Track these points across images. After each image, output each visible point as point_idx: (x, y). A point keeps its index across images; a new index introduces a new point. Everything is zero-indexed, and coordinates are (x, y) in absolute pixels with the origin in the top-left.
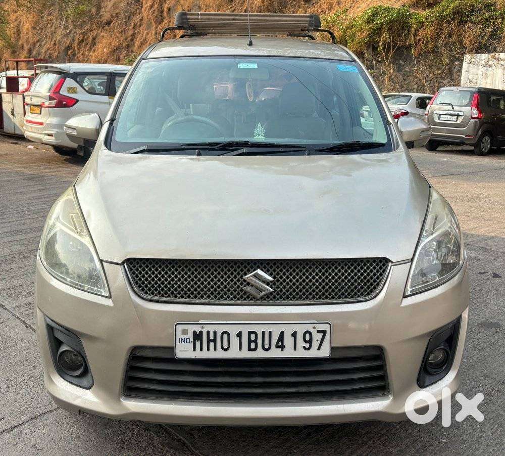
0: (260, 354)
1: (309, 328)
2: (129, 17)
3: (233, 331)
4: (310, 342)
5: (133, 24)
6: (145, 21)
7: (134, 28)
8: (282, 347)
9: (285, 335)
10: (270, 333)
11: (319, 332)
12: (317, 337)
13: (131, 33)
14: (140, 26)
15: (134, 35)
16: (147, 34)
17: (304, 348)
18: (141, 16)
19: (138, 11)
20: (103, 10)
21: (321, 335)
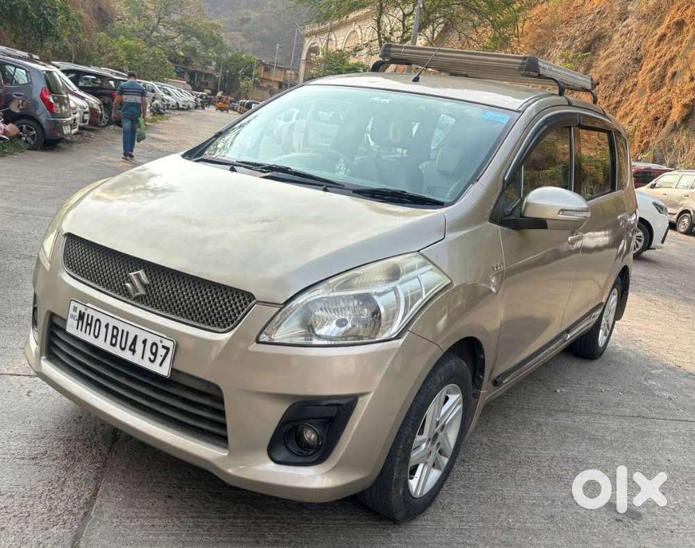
0: (116, 351)
1: (157, 340)
2: (621, 81)
3: (104, 320)
4: (155, 354)
5: (622, 89)
6: (640, 86)
7: (622, 93)
8: (134, 351)
9: (138, 339)
10: (128, 333)
11: (164, 347)
12: (162, 352)
13: (617, 99)
14: (631, 92)
15: (619, 102)
16: (637, 102)
17: (150, 359)
18: (635, 80)
19: (634, 74)
20: (593, 70)
21: (165, 351)
